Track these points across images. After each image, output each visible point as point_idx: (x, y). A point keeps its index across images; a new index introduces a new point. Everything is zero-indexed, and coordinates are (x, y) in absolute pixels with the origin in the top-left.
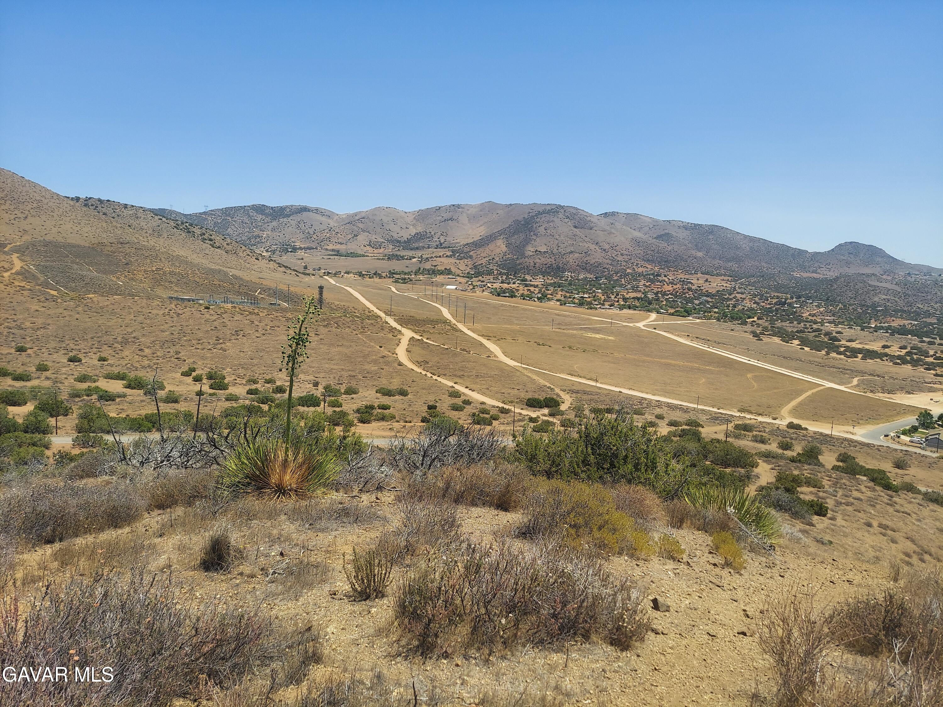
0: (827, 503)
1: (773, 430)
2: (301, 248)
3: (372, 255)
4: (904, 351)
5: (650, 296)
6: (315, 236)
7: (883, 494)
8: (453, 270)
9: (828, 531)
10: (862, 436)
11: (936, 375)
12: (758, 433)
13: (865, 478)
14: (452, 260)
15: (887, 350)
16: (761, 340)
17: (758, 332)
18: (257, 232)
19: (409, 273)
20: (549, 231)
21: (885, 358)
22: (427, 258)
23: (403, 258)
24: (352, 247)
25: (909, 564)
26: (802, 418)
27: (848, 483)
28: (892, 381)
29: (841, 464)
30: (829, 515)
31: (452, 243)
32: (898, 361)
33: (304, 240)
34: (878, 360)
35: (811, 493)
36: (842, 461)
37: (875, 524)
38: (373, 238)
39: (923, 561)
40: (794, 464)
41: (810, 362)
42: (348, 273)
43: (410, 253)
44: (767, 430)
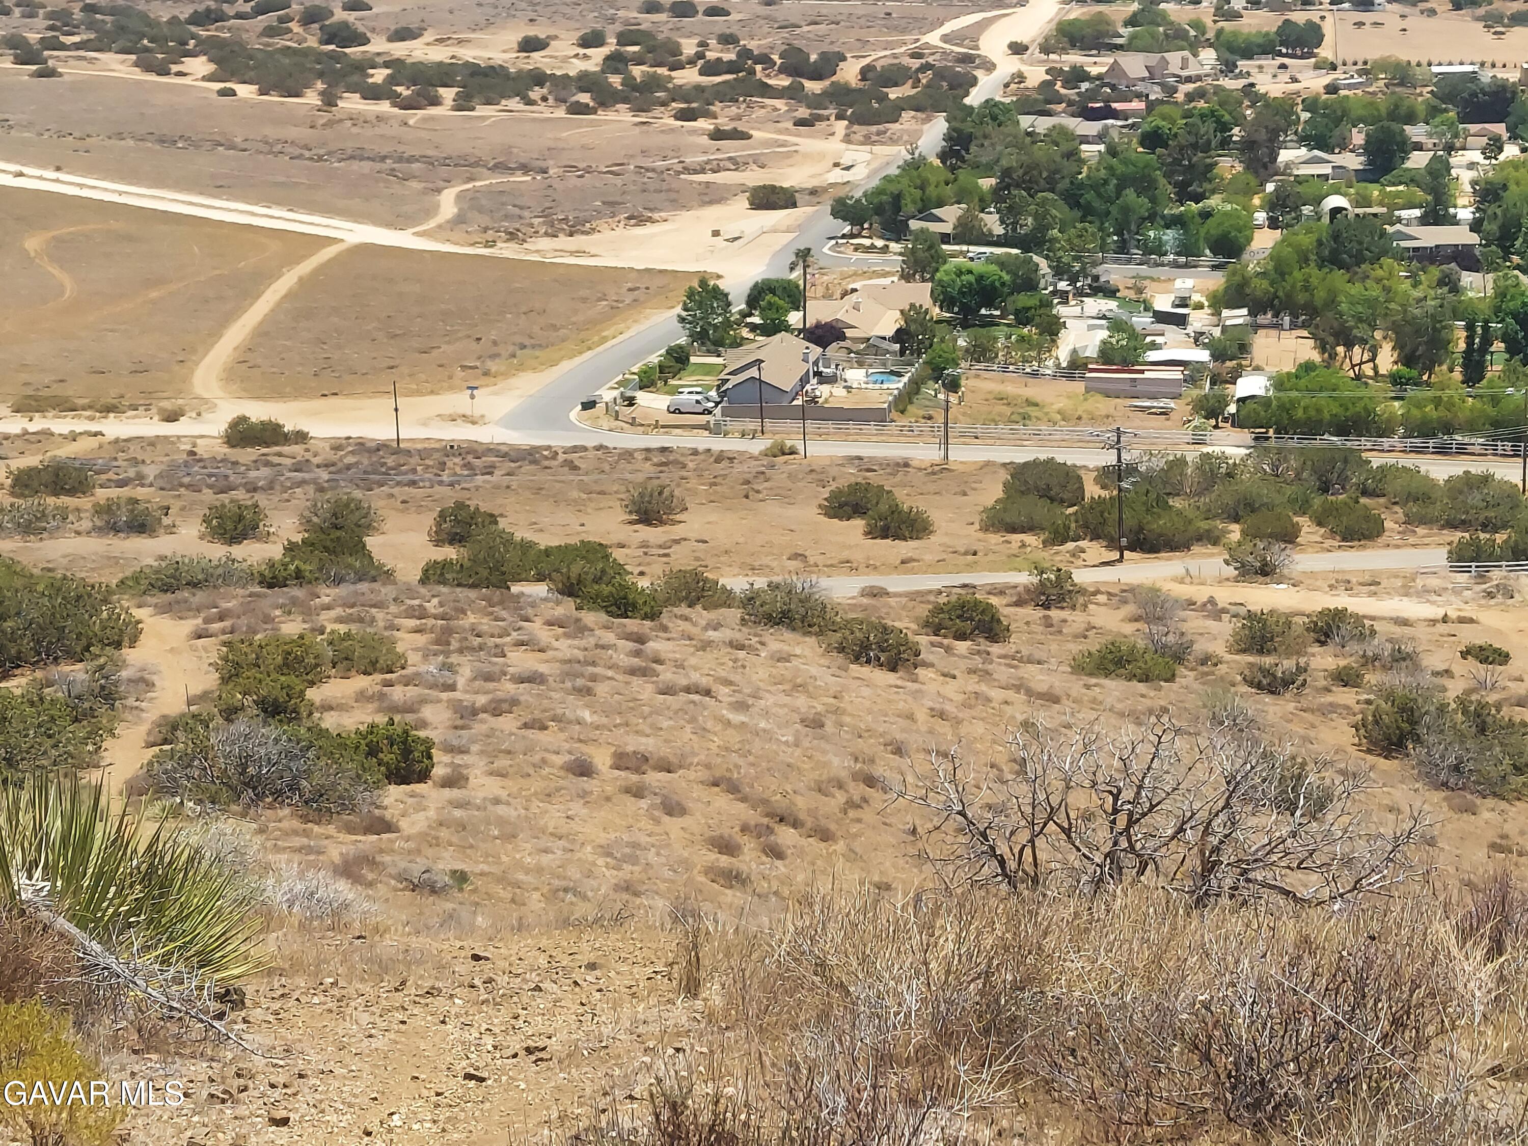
0: (424, 724)
1: (173, 467)
4: (598, 54)
7: (609, 637)
9: (444, 833)
10: (511, 421)
11: (718, 135)
12: (113, 492)
13: (540, 590)
15: (538, 60)
16: (51, 73)
17: (33, 37)
21: (536, 93)
25: (733, 879)
26: (276, 393)
27: (486, 624)
28: (572, 180)
29: (450, 553)
30: (438, 771)
32: (585, 98)
34: (514, 103)
35: (362, 697)
36: (454, 539)
37: (602, 759)
39: (776, 853)
40: (280, 596)
41: (270, 148)
44: (150, 472)
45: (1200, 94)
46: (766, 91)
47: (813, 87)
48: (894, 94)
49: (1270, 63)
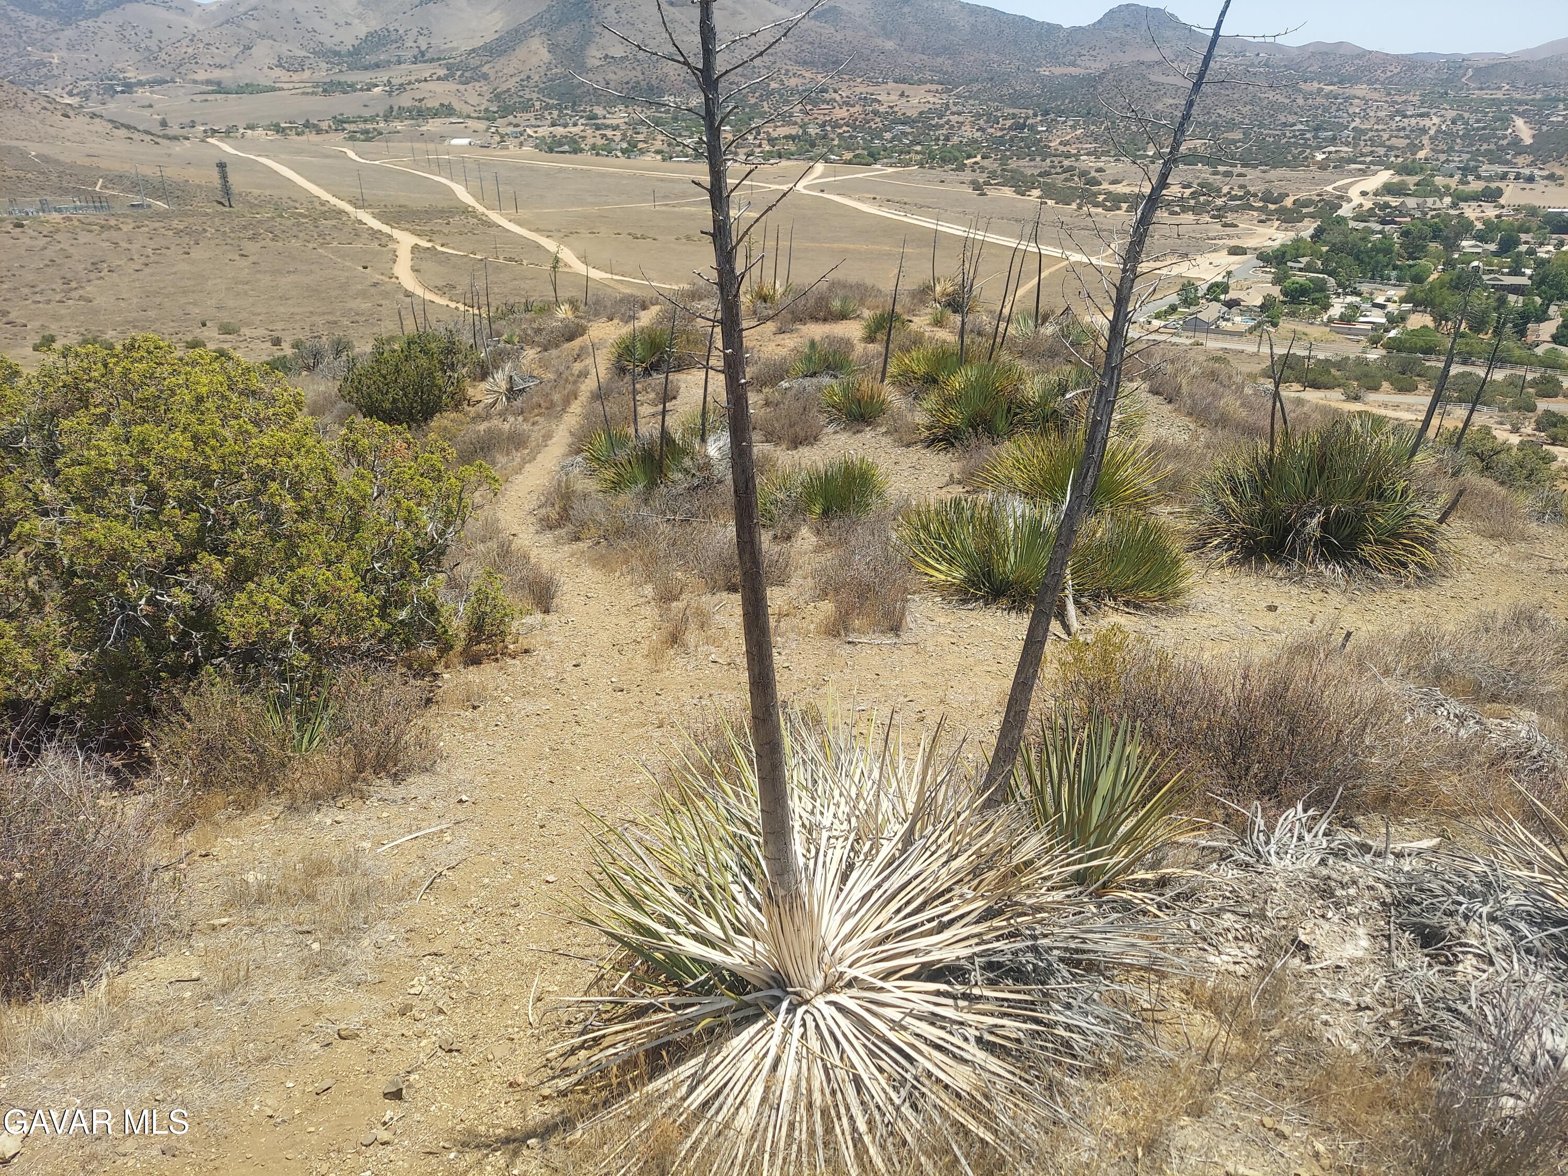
2: (141, 84)
3: (290, 86)
4: (1188, 192)
5: (813, 131)
6: (164, 56)
8: (457, 105)
11: (1227, 225)
14: (451, 86)
15: (1165, 193)
16: (985, 194)
17: (981, 180)
18: (36, 55)
19: (373, 119)
20: (623, 15)
22: (402, 85)
23: (352, 86)
24: (245, 73)
31: (444, 51)
33: (142, 64)
38: (284, 49)
42: (251, 127)
43: (366, 77)
45: (1438, 216)
46: (1252, 208)
47: (1272, 207)
48: (1305, 210)
49: (1474, 204)
